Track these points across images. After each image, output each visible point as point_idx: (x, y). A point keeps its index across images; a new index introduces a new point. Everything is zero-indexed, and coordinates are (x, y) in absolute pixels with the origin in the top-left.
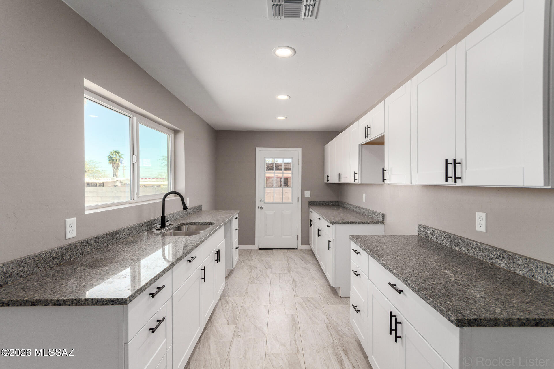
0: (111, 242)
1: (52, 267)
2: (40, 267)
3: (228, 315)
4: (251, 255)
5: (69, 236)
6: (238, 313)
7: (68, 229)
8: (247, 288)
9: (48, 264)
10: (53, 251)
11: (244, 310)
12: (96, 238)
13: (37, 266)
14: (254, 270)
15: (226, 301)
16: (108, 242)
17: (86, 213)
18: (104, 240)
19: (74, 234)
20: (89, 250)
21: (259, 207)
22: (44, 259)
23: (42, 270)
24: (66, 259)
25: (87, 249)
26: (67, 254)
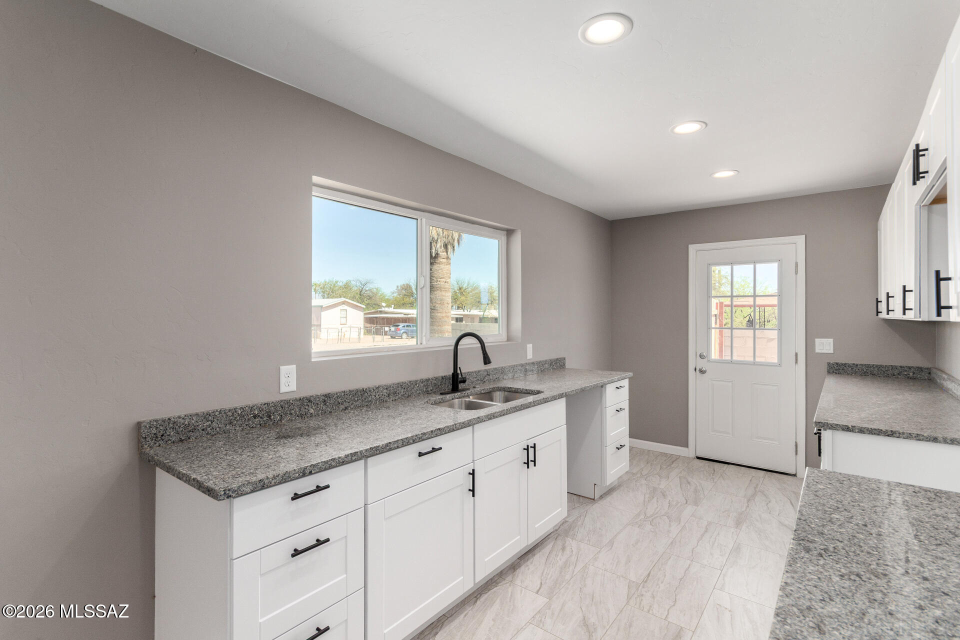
0: (352, 404)
1: (253, 427)
2: (235, 425)
3: (548, 574)
4: (672, 466)
5: (284, 389)
6: (568, 577)
7: (283, 380)
8: (619, 533)
9: (247, 423)
10: (254, 406)
11: (583, 576)
12: (326, 396)
13: (231, 423)
14: (657, 498)
15: (564, 544)
16: (346, 405)
17: (312, 360)
18: (339, 400)
19: (293, 387)
20: (312, 411)
21: (696, 370)
22: (241, 415)
23: (237, 428)
24: (275, 419)
25: (309, 410)
26: (276, 413)
